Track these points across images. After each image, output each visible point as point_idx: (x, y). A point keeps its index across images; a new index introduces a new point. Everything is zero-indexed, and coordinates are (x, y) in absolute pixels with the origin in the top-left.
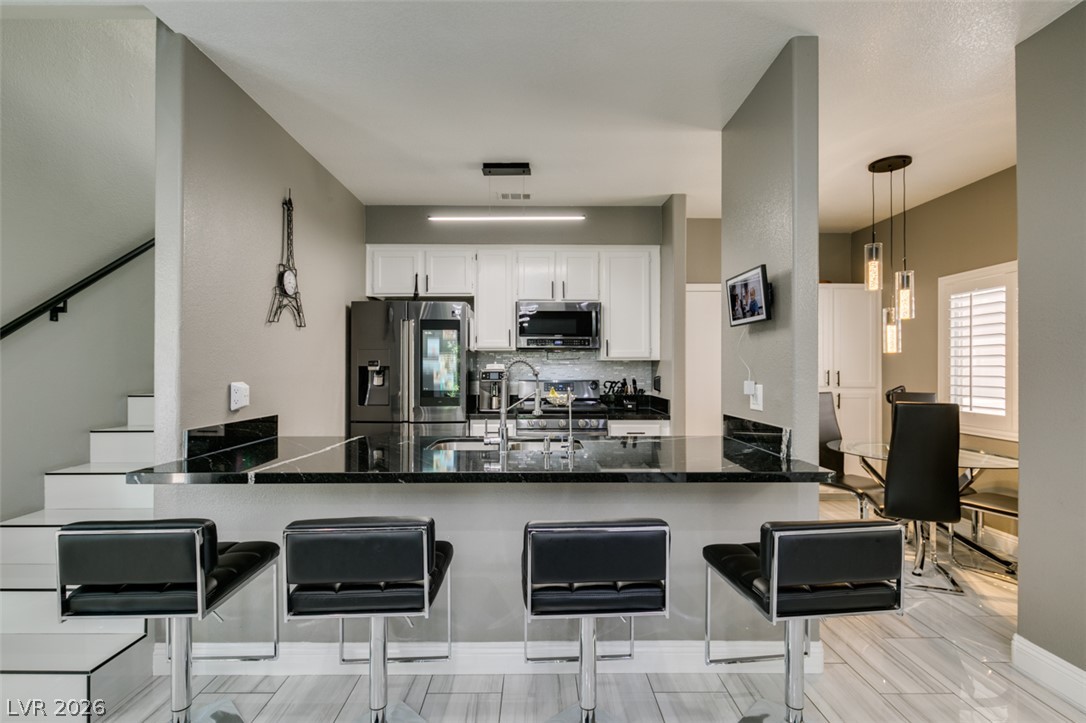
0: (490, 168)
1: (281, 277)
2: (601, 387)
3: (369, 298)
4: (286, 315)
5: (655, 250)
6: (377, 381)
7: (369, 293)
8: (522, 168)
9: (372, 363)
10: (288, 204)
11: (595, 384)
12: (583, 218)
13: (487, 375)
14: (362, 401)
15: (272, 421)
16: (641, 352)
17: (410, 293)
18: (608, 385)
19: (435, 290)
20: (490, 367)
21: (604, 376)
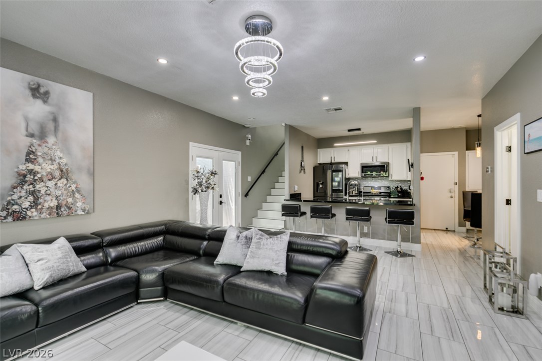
0: (349, 131)
1: (301, 163)
2: (392, 189)
3: (319, 164)
4: (302, 171)
5: (409, 144)
6: (321, 186)
7: (319, 162)
8: (359, 129)
9: (320, 182)
10: (302, 147)
11: (389, 187)
12: (376, 141)
13: (352, 185)
14: (317, 191)
15: (300, 194)
16: (404, 178)
17: (330, 162)
18: (394, 188)
19: (336, 161)
20: (352, 182)
21: (393, 186)
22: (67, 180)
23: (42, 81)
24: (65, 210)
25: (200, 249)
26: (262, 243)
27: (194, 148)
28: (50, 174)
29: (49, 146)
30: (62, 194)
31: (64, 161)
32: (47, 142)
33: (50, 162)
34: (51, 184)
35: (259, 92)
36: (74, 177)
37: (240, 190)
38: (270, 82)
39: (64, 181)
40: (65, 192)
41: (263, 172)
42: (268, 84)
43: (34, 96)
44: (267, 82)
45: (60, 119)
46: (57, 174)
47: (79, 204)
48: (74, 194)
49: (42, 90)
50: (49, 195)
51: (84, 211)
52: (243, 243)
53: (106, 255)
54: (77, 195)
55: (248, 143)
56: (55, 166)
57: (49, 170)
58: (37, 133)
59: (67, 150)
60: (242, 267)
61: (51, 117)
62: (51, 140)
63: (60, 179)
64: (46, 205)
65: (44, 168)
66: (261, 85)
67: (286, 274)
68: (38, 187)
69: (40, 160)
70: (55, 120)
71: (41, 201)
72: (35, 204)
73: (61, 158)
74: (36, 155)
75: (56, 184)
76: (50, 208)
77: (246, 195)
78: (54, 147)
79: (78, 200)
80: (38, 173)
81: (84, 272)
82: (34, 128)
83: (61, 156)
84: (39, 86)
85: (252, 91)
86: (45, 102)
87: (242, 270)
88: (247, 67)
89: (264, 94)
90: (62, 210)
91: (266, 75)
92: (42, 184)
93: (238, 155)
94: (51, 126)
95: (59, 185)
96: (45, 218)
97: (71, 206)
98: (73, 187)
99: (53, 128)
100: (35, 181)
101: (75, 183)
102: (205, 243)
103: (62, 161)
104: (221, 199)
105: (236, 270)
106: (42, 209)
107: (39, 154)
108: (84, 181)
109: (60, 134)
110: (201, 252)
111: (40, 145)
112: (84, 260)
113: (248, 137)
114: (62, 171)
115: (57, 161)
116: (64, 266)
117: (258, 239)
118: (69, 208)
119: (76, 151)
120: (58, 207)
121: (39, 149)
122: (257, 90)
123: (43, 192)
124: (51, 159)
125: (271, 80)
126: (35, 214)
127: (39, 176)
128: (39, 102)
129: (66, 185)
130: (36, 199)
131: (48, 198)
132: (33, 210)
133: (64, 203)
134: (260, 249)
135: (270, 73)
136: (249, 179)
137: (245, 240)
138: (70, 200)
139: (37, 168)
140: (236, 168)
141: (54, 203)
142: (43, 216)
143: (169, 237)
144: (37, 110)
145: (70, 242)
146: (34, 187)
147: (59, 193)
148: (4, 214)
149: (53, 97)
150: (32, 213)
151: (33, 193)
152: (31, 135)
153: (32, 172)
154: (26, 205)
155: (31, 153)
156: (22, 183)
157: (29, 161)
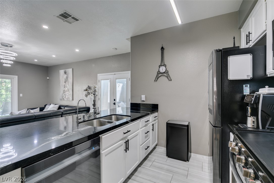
4: (163, 79)
10: (162, 48)
23: (65, 70)
27: (100, 76)
30: (68, 95)
34: (67, 92)
46: (67, 90)
47: (70, 98)
51: (71, 100)
54: (70, 96)
58: (65, 81)
62: (67, 82)
69: (66, 87)
70: (67, 78)
72: (65, 97)
78: (67, 84)
84: (65, 71)
94: (67, 80)
98: (69, 93)
104: (114, 102)
111: (65, 84)
120: (68, 98)
131: (66, 96)
138: (69, 97)
148: (62, 98)
149: (67, 72)
150: (65, 99)
151: (65, 94)
152: (65, 82)
153: (65, 90)
154: (64, 97)
155: (65, 86)
156: (64, 92)
157: (65, 88)
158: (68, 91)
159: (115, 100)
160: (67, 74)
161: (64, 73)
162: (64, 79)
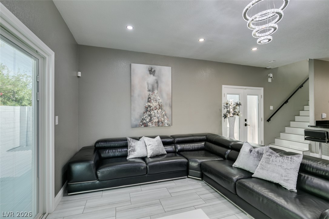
22: (162, 110)
23: (153, 66)
24: (161, 124)
25: (225, 154)
26: (271, 159)
27: (225, 89)
28: (155, 107)
29: (155, 94)
30: (160, 116)
31: (160, 101)
32: (154, 93)
33: (155, 102)
34: (156, 111)
35: (264, 39)
36: (164, 108)
37: (262, 116)
38: (275, 29)
39: (160, 110)
40: (161, 115)
41: (286, 102)
42: (274, 31)
43: (150, 74)
44: (273, 29)
45: (159, 82)
46: (158, 107)
47: (166, 121)
48: (164, 116)
49: (153, 70)
50: (155, 116)
51: (168, 125)
52: (255, 156)
53: (176, 148)
54: (165, 117)
55: (270, 80)
56: (157, 104)
57: (155, 105)
58: (151, 89)
59: (161, 96)
60: (253, 174)
61: (156, 82)
62: (156, 92)
63: (159, 109)
64: (154, 121)
65: (154, 104)
66: (267, 33)
67: (296, 191)
68: (151, 112)
69: (152, 101)
70: (157, 83)
71: (152, 119)
73: (159, 100)
74: (151, 99)
75: (158, 111)
76: (155, 122)
77: (269, 120)
78: (157, 95)
79: (165, 119)
80: (151, 107)
81: (166, 154)
82: (150, 87)
83: (159, 98)
84: (152, 68)
85: (258, 40)
86: (154, 75)
87: (253, 176)
88: (253, 24)
89: (270, 40)
90: (160, 123)
91: (272, 24)
92: (153, 111)
93: (261, 90)
94: (156, 85)
95: (159, 112)
96: (154, 127)
97: (163, 122)
98: (164, 113)
99: (156, 86)
100: (151, 110)
101: (164, 111)
102: (229, 151)
103: (159, 101)
104: (245, 122)
105: (248, 175)
106: (153, 122)
107: (152, 98)
108: (167, 110)
109: (159, 89)
110: (226, 156)
111: (152, 95)
112: (167, 148)
113: (270, 76)
114: (160, 106)
115: (158, 101)
116: (157, 149)
117: (268, 155)
118: (162, 123)
119: (165, 96)
120: (158, 122)
121: (152, 96)
122: (263, 38)
123: (153, 115)
124: (156, 100)
125: (276, 26)
126: (151, 124)
127: (152, 108)
128: (152, 75)
129: (161, 112)
130: (151, 118)
131: (155, 118)
132: (150, 123)
133: (160, 120)
134: (269, 164)
135: (276, 21)
136: (271, 108)
137: (257, 155)
138: (163, 119)
139: (151, 105)
140: (258, 100)
141: (157, 120)
142: (153, 125)
143: (208, 143)
144: (151, 79)
145: (161, 139)
146: (150, 113)
147: (158, 115)
148: (141, 123)
149: (156, 72)
150: (150, 124)
151: (150, 115)
152: (149, 91)
153: (150, 106)
154: (148, 120)
155: (149, 98)
156: (147, 111)
157: (149, 101)
158: (161, 107)
159: (246, 120)
160: (156, 74)
161: (148, 72)
162: (148, 84)
